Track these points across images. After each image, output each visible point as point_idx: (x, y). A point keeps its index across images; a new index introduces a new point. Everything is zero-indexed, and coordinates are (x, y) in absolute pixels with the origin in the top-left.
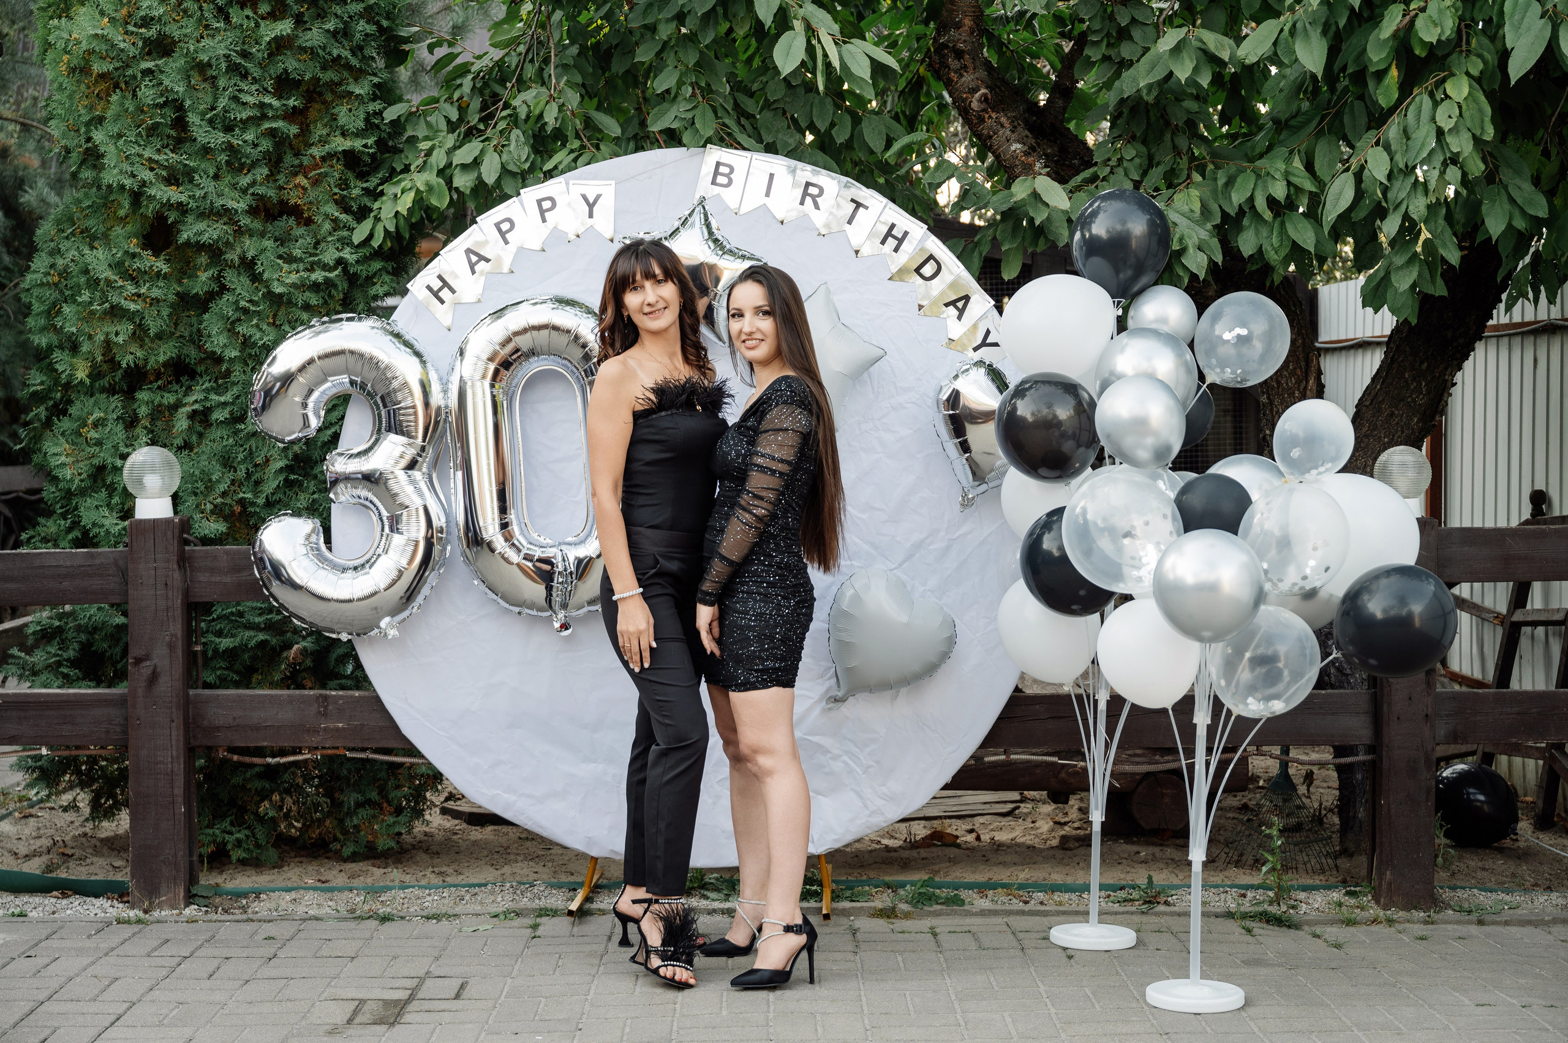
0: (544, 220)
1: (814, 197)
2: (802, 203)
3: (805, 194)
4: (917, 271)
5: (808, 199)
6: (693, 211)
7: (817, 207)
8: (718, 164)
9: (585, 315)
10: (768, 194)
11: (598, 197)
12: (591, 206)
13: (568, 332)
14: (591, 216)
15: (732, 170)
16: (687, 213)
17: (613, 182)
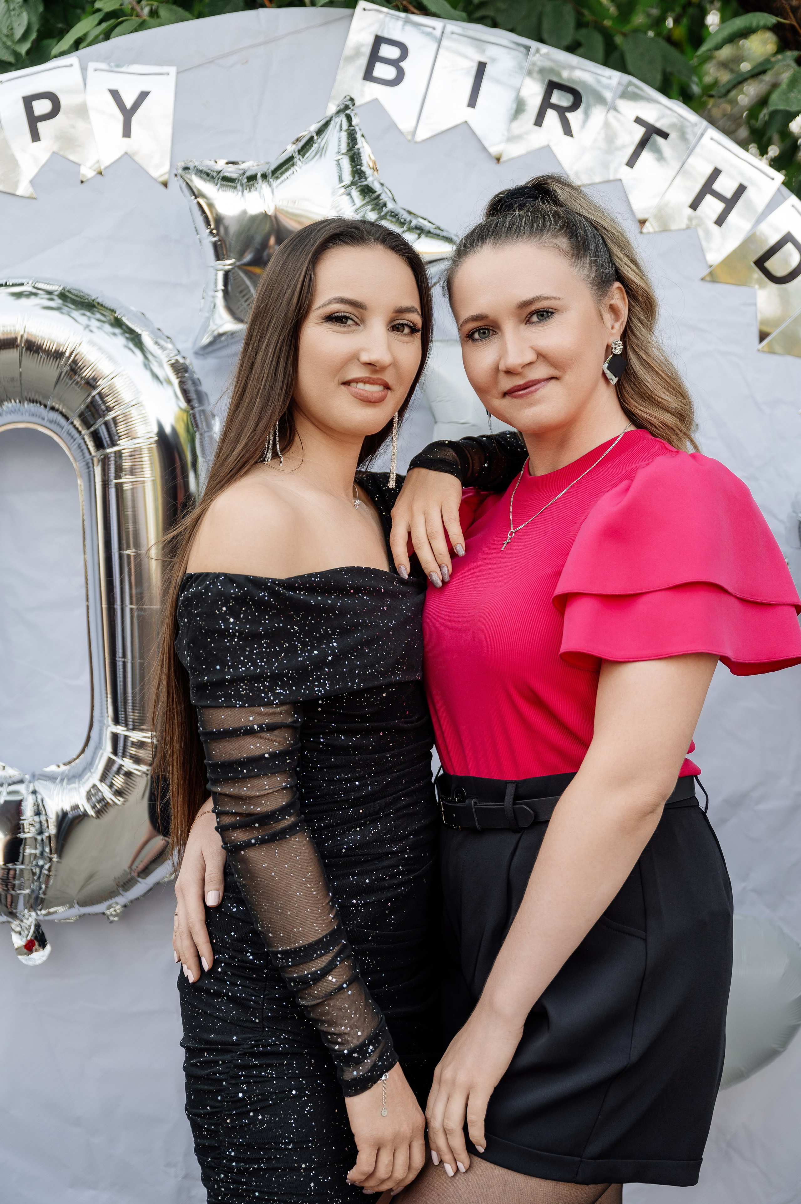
0: (35, 136)
1: (561, 111)
2: (539, 121)
3: (546, 104)
4: (760, 263)
5: (551, 116)
6: (327, 124)
7: (567, 130)
8: (379, 41)
9: (107, 327)
10: (472, 102)
11: (144, 95)
12: (128, 114)
13: (58, 355)
14: (127, 133)
15: (404, 51)
16: (314, 127)
17: (173, 70)
